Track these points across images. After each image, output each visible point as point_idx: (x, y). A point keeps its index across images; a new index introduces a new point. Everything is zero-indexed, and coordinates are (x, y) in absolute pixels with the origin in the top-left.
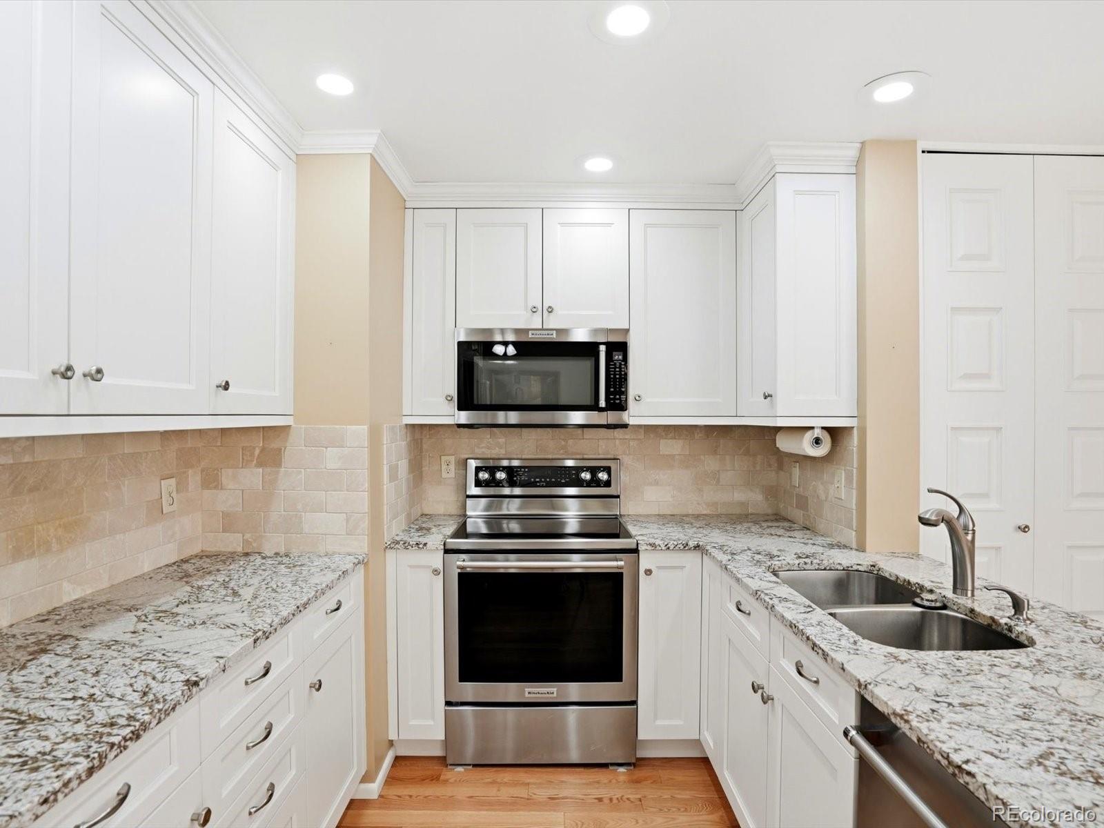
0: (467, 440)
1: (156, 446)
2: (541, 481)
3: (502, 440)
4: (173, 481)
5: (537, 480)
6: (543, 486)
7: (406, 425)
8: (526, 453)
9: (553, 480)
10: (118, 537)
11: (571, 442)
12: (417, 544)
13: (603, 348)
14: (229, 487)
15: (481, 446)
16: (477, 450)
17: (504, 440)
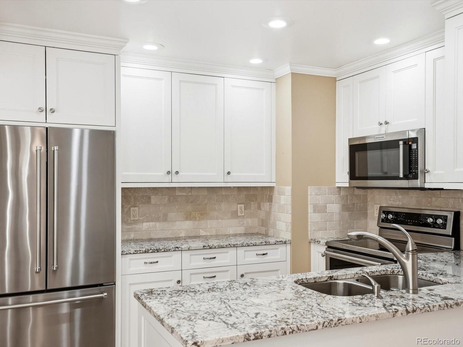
0: (385, 196)
1: (235, 192)
2: (410, 222)
3: (400, 197)
4: (243, 205)
5: (409, 221)
6: (411, 225)
7: (337, 187)
8: (411, 205)
9: (416, 222)
10: (219, 220)
11: (434, 199)
12: (318, 241)
13: (401, 143)
14: (263, 210)
15: (391, 200)
16: (389, 202)
17: (401, 197)
